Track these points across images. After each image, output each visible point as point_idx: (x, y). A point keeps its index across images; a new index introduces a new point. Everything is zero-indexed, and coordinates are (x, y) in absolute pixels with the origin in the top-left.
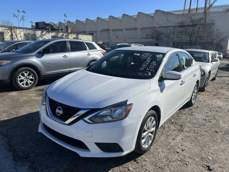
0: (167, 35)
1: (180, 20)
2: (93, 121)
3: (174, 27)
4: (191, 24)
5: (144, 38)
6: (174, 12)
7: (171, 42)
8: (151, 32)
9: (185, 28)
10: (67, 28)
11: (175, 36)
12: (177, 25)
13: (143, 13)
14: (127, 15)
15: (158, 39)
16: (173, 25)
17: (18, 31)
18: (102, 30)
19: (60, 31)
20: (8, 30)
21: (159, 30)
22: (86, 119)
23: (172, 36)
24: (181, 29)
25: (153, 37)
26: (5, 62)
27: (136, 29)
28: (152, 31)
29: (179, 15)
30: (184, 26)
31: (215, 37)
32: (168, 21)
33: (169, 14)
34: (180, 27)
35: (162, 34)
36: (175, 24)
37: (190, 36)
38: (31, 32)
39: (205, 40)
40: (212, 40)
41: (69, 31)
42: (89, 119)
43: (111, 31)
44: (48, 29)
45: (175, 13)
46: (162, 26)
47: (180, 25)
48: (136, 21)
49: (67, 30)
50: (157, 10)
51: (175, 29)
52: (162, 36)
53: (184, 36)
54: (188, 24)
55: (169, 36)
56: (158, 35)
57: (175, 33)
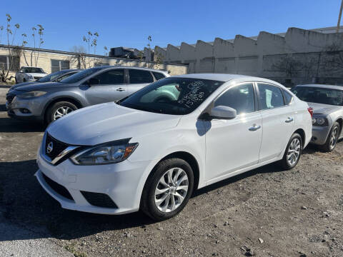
0: (306, 67)
1: (330, 43)
2: (81, 162)
3: (320, 54)
5: (269, 71)
6: (322, 30)
7: (313, 77)
8: (279, 61)
9: (338, 55)
10: (153, 55)
11: (320, 67)
12: (325, 51)
13: (267, 33)
14: (243, 37)
15: (290, 72)
16: (318, 50)
17: (87, 59)
18: (204, 59)
19: (142, 60)
20: (75, 58)
21: (294, 58)
22: (74, 158)
23: (315, 67)
24: (330, 57)
25: (282, 70)
26: (40, 93)
27: (256, 57)
28: (281, 61)
29: (328, 34)
30: (337, 52)
32: (309, 44)
33: (311, 33)
34: (329, 53)
35: (298, 64)
36: (321, 49)
38: (104, 61)
41: (155, 60)
42: (76, 159)
43: (217, 61)
44: (126, 57)
45: (323, 32)
47: (329, 50)
48: (256, 44)
49: (152, 60)
50: (292, 29)
51: (321, 57)
52: (299, 68)
53: (336, 68)
55: (310, 67)
56: (291, 66)
57: (321, 64)
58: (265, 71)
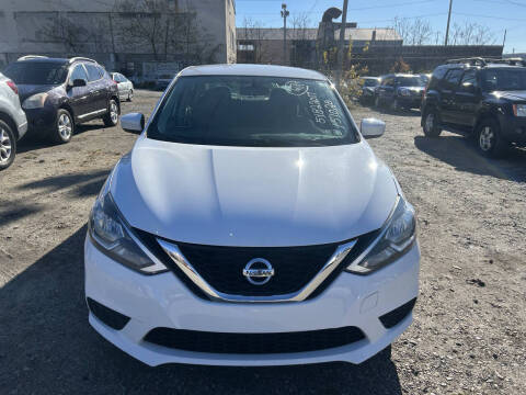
0: (94, 35)
3: (108, 14)
4: (147, 10)
7: (109, 53)
8: (48, 25)
9: (135, 19)
11: (116, 37)
12: (115, 11)
15: (71, 45)
21: (70, 19)
22: (354, 266)
23: (107, 37)
24: (127, 22)
25: (57, 40)
28: (52, 23)
30: (133, 15)
31: (202, 44)
34: (121, 15)
35: (81, 30)
36: (110, 7)
37: (152, 41)
39: (186, 51)
40: (199, 50)
42: (361, 264)
46: (76, 10)
47: (121, 10)
52: (83, 38)
53: (138, 39)
54: (141, 10)
55: (100, 37)
56: (71, 33)
57: (115, 32)
58: (24, 40)
